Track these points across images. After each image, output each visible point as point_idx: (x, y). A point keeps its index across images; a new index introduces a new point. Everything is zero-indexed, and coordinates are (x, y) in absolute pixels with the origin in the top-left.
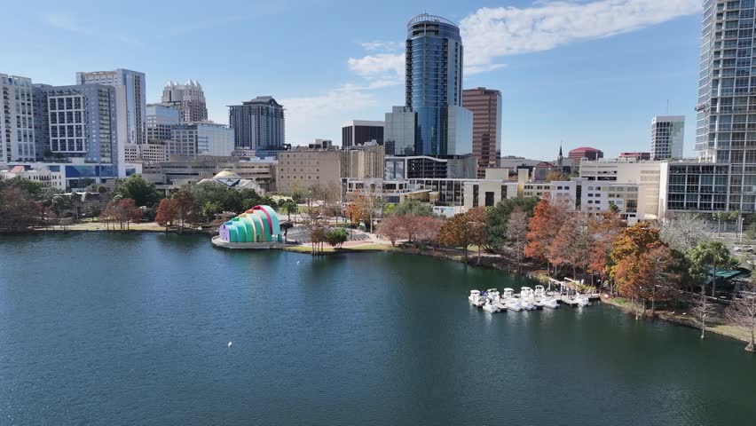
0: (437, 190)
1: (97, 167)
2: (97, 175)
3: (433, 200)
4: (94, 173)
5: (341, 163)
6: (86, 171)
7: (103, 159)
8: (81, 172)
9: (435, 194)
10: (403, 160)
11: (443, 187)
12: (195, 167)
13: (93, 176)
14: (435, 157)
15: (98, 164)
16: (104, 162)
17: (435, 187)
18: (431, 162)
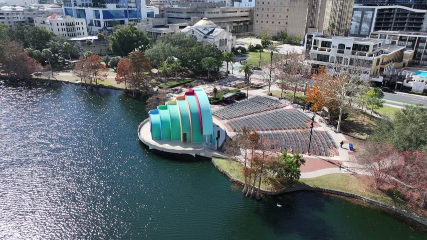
0: (412, 47)
1: (126, 11)
2: (126, 17)
3: (406, 60)
4: (124, 15)
5: (309, 11)
6: (117, 15)
7: (130, 5)
8: (114, 15)
9: (409, 53)
10: (373, 10)
11: (420, 44)
12: (189, 13)
13: (123, 17)
14: (410, 6)
15: (126, 9)
16: (130, 7)
17: (410, 44)
18: (405, 13)
